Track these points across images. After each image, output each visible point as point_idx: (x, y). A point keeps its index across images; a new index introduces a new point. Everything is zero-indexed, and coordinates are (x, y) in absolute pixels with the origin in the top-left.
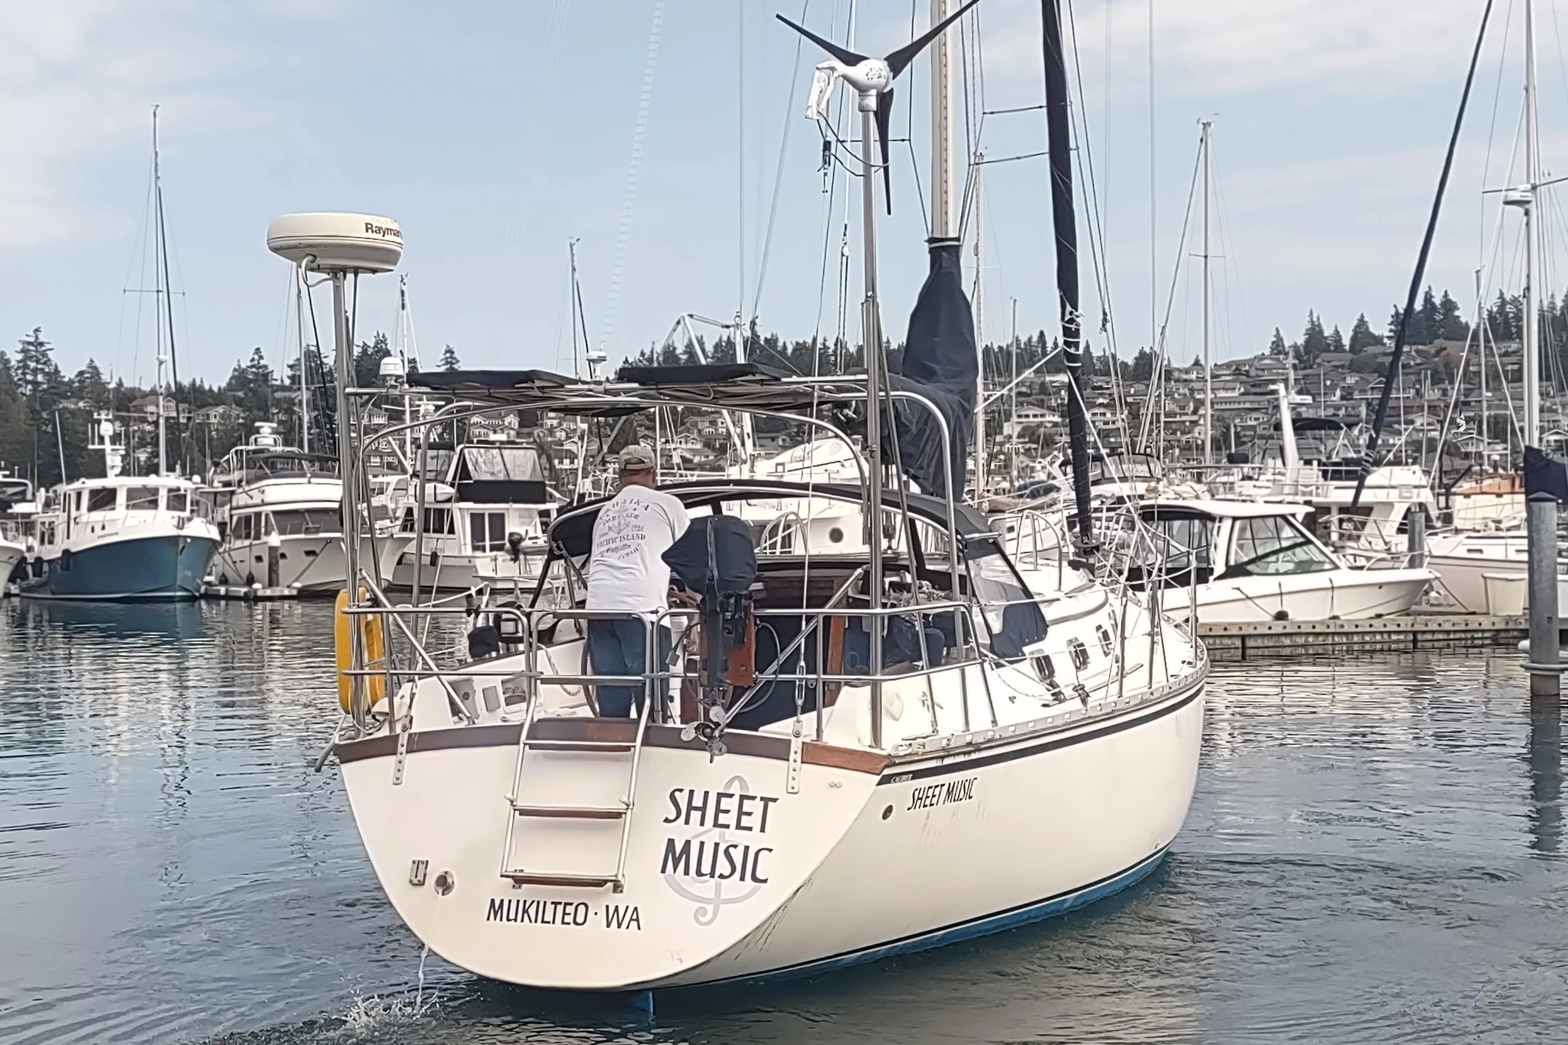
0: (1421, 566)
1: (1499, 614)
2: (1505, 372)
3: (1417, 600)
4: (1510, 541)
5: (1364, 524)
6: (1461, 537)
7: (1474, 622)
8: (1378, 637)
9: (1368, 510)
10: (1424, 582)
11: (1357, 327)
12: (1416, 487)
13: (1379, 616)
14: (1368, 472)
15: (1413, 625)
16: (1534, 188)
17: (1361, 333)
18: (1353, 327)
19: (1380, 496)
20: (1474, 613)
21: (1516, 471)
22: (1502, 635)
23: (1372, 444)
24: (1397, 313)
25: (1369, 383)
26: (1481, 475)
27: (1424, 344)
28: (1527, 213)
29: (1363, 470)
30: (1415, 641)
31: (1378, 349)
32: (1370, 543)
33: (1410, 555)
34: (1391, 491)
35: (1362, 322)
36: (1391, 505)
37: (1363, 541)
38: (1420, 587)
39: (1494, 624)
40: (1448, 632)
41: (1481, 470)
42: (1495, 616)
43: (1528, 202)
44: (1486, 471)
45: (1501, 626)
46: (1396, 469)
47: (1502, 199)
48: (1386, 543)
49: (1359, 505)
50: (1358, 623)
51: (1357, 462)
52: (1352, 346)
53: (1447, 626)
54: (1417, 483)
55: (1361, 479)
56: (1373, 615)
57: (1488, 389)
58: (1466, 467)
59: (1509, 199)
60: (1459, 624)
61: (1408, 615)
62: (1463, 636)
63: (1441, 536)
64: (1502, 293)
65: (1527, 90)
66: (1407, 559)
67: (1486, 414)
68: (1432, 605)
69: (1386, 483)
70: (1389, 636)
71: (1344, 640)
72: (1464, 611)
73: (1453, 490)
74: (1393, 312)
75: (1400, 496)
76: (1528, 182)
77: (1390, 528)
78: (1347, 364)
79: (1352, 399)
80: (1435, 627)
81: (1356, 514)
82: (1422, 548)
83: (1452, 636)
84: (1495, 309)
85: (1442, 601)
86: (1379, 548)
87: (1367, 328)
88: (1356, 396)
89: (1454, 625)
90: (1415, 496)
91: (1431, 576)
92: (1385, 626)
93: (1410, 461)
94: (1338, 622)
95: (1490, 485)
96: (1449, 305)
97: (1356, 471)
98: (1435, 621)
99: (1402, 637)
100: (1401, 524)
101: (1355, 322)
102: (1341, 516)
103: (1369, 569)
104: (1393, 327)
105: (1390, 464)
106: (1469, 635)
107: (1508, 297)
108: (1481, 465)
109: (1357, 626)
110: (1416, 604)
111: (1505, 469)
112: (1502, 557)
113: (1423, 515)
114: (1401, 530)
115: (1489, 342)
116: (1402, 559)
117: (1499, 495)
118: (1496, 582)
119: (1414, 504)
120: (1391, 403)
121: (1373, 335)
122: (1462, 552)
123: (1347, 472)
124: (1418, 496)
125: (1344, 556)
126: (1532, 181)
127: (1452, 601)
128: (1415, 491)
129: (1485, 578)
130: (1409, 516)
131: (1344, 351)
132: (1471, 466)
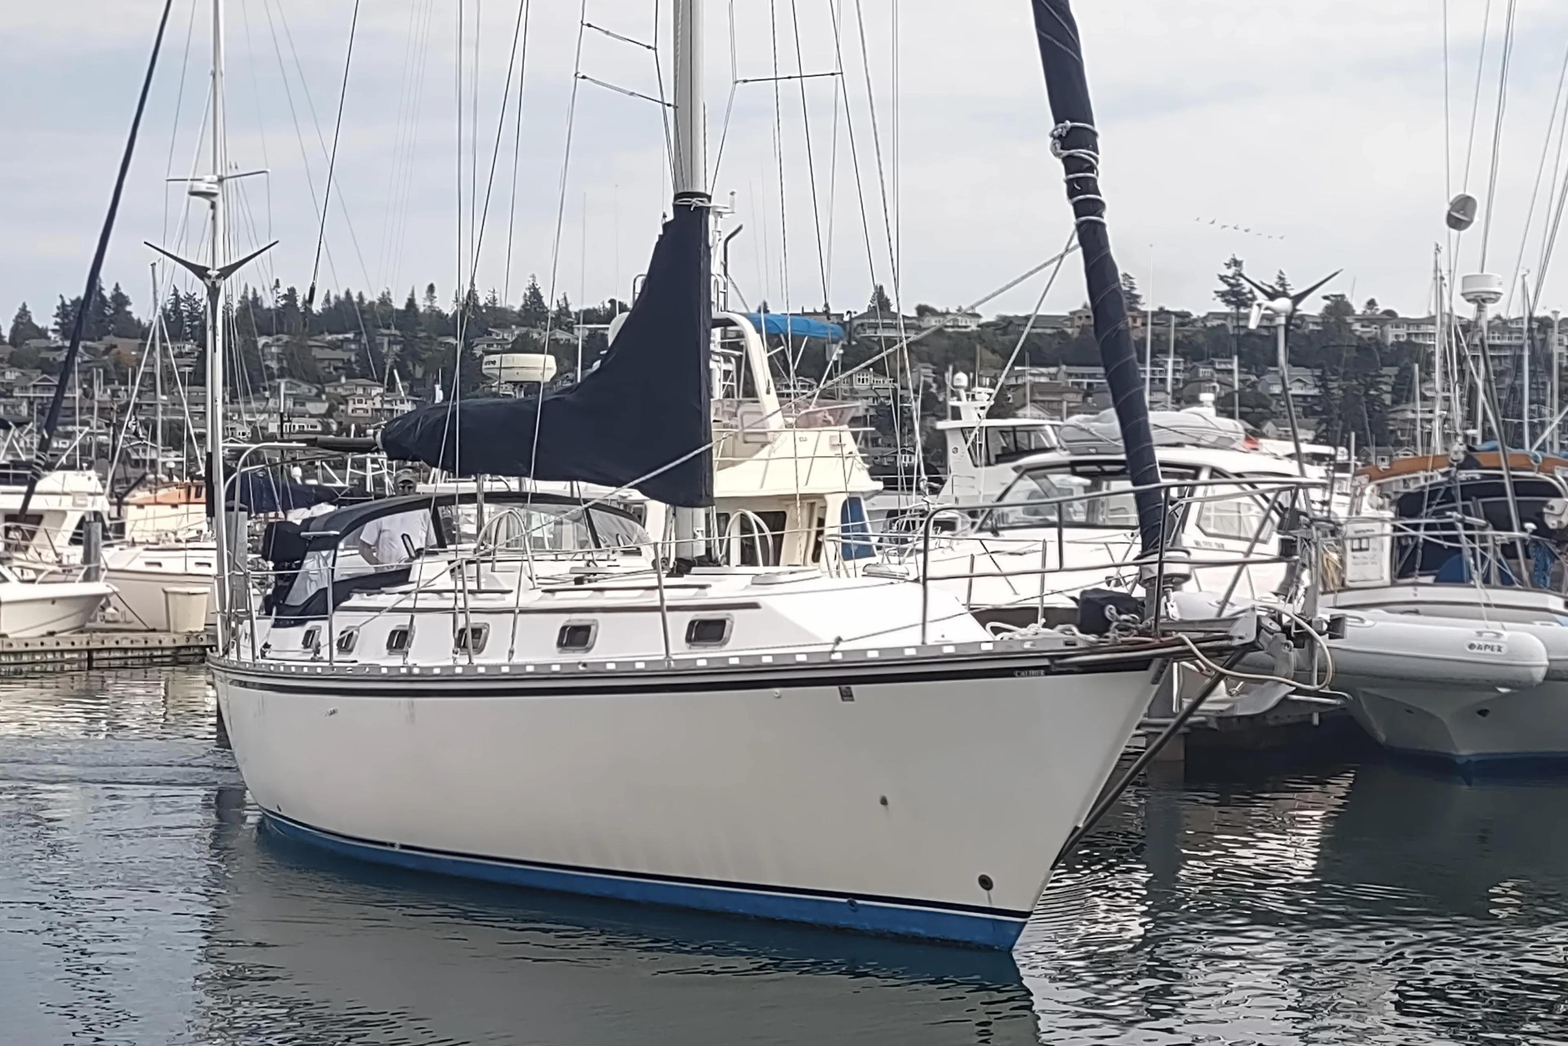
0: (97, 579)
1: (180, 630)
2: (182, 374)
3: (92, 617)
4: (190, 553)
5: (33, 534)
6: (139, 549)
7: (154, 640)
8: (50, 656)
9: (38, 518)
10: (99, 597)
11: (18, 317)
12: (91, 494)
13: (52, 634)
14: (39, 477)
15: (88, 643)
16: (221, 180)
17: (22, 323)
18: (13, 317)
19: (53, 503)
20: (154, 630)
21: (192, 479)
22: (183, 652)
23: (44, 445)
24: (63, 304)
25: (31, 380)
26: (156, 484)
27: (93, 340)
28: (213, 206)
29: (34, 474)
30: (90, 660)
31: (42, 343)
32: (40, 554)
33: (86, 567)
34: (64, 498)
35: (24, 312)
36: (64, 513)
37: (31, 550)
38: (96, 602)
39: (174, 641)
40: (126, 650)
41: (156, 478)
42: (176, 632)
43: (214, 195)
44: (161, 480)
45: (182, 642)
46: (70, 474)
47: (187, 190)
48: (57, 555)
49: (28, 513)
50: (29, 641)
51: (28, 465)
52: (12, 338)
53: (125, 644)
54: (92, 490)
55: (32, 484)
56: (44, 632)
57: (163, 393)
58: (139, 476)
59: (195, 190)
60: (137, 641)
61: (82, 632)
62: (141, 654)
63: (117, 547)
64: (176, 290)
65: (214, 75)
66: (83, 572)
67: (160, 418)
68: (108, 622)
69: (58, 489)
70: (62, 655)
71: (12, 660)
72: (144, 628)
73: (126, 499)
74: (59, 303)
75: (74, 504)
76: (215, 172)
77: (62, 539)
78: (6, 358)
79: (12, 397)
80: (113, 645)
81: (25, 522)
82: (98, 561)
83: (130, 654)
84: (169, 307)
85: (118, 617)
86: (50, 560)
87: (30, 319)
88: (17, 393)
89: (132, 642)
90: (90, 504)
91: (109, 590)
92: (58, 644)
93: (85, 465)
94: (6, 641)
95: (165, 496)
96: (120, 300)
97: (25, 475)
98: (113, 637)
99: (76, 656)
100: (75, 534)
101: (17, 312)
102: (8, 524)
103: (41, 582)
104: (59, 320)
105: (63, 468)
106: (148, 653)
107: (182, 295)
108: (156, 473)
109: (27, 645)
110: (90, 621)
111: (180, 477)
112: (182, 571)
113: (100, 525)
114: (74, 541)
115: (165, 341)
116: (74, 572)
117: (175, 506)
118: (179, 597)
119: (89, 512)
120: (65, 404)
121: (36, 327)
122: (139, 565)
123: (15, 475)
124: (93, 504)
125: (10, 568)
126: (219, 173)
127: (130, 616)
128: (90, 498)
129: (166, 593)
130: (85, 526)
131: (4, 343)
132: (146, 474)
